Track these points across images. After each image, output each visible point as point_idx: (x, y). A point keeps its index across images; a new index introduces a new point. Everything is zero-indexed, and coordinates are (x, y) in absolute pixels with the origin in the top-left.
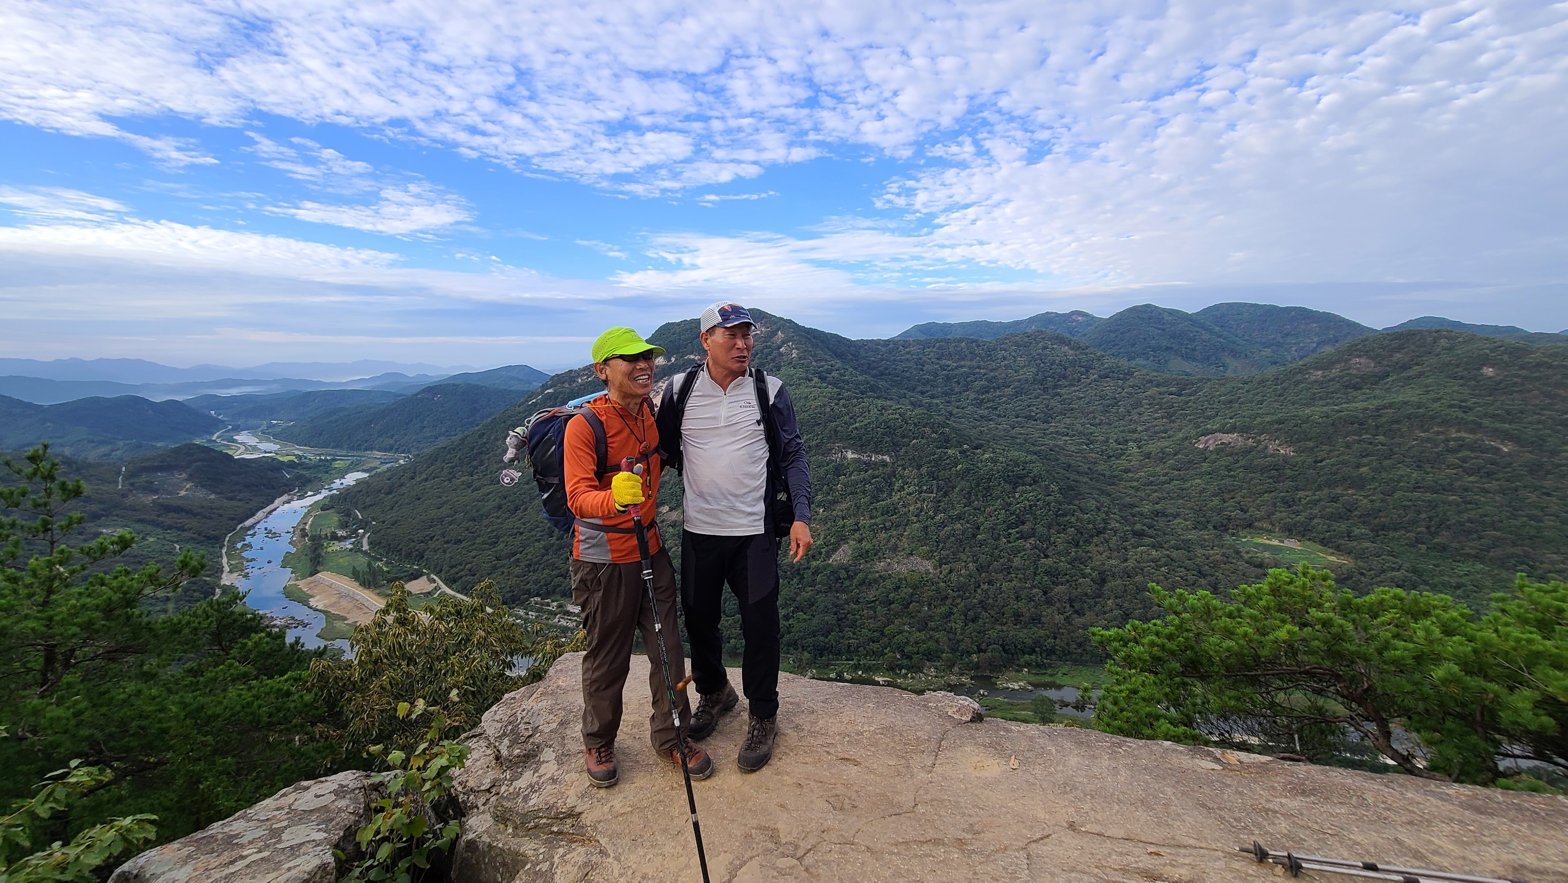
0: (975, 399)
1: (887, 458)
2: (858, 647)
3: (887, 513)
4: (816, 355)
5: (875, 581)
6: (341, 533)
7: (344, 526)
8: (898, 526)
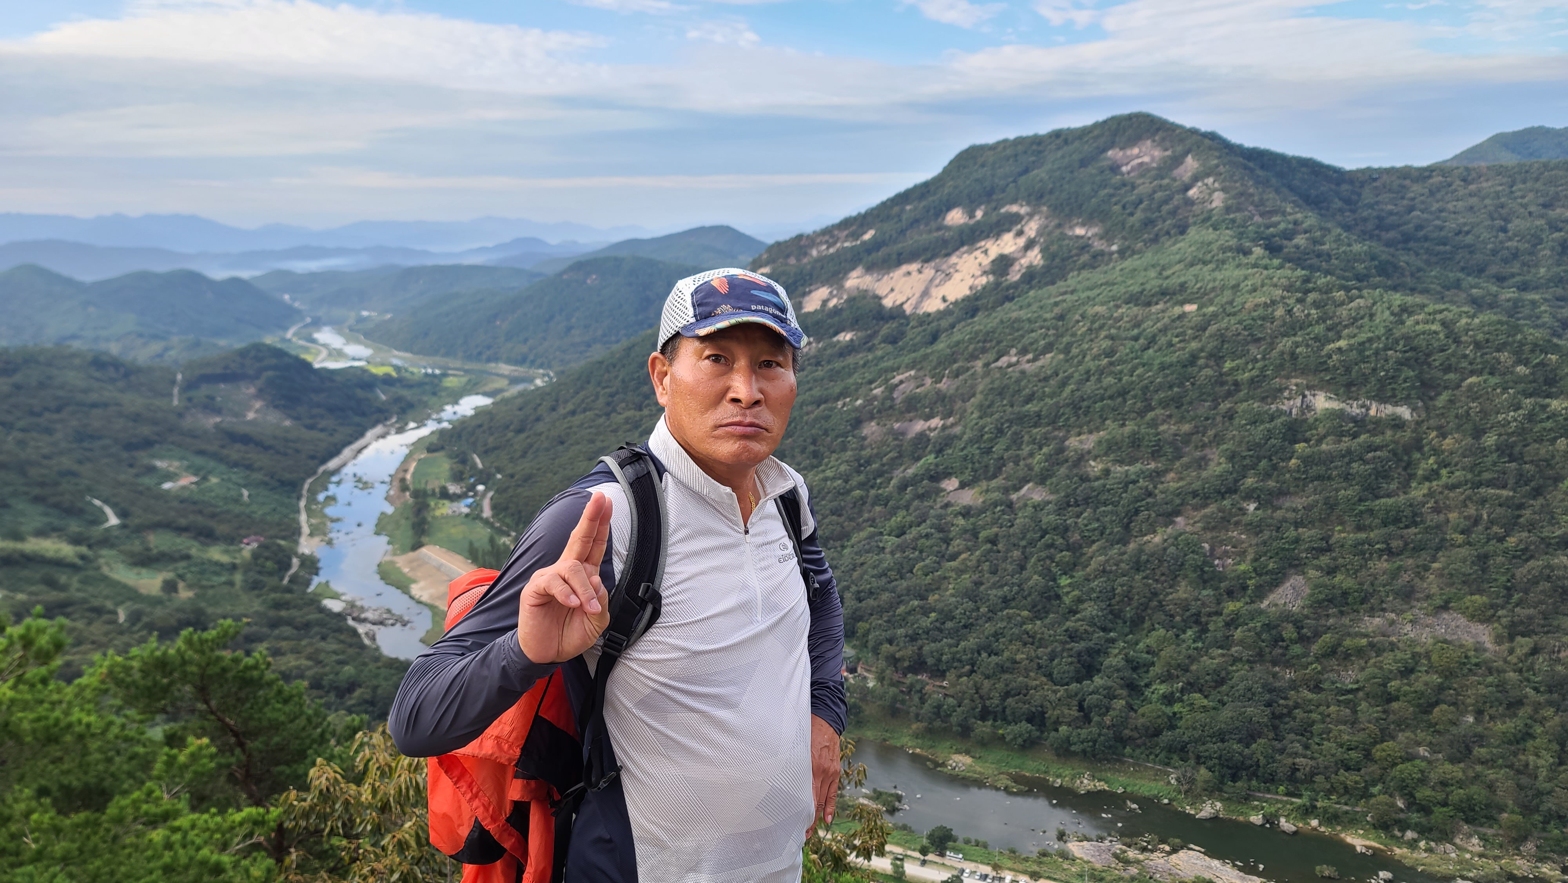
1: (1405, 412)
2: (1313, 774)
3: (1396, 521)
4: (1262, 202)
5: (1360, 652)
6: (453, 489)
7: (457, 477)
8: (1418, 549)
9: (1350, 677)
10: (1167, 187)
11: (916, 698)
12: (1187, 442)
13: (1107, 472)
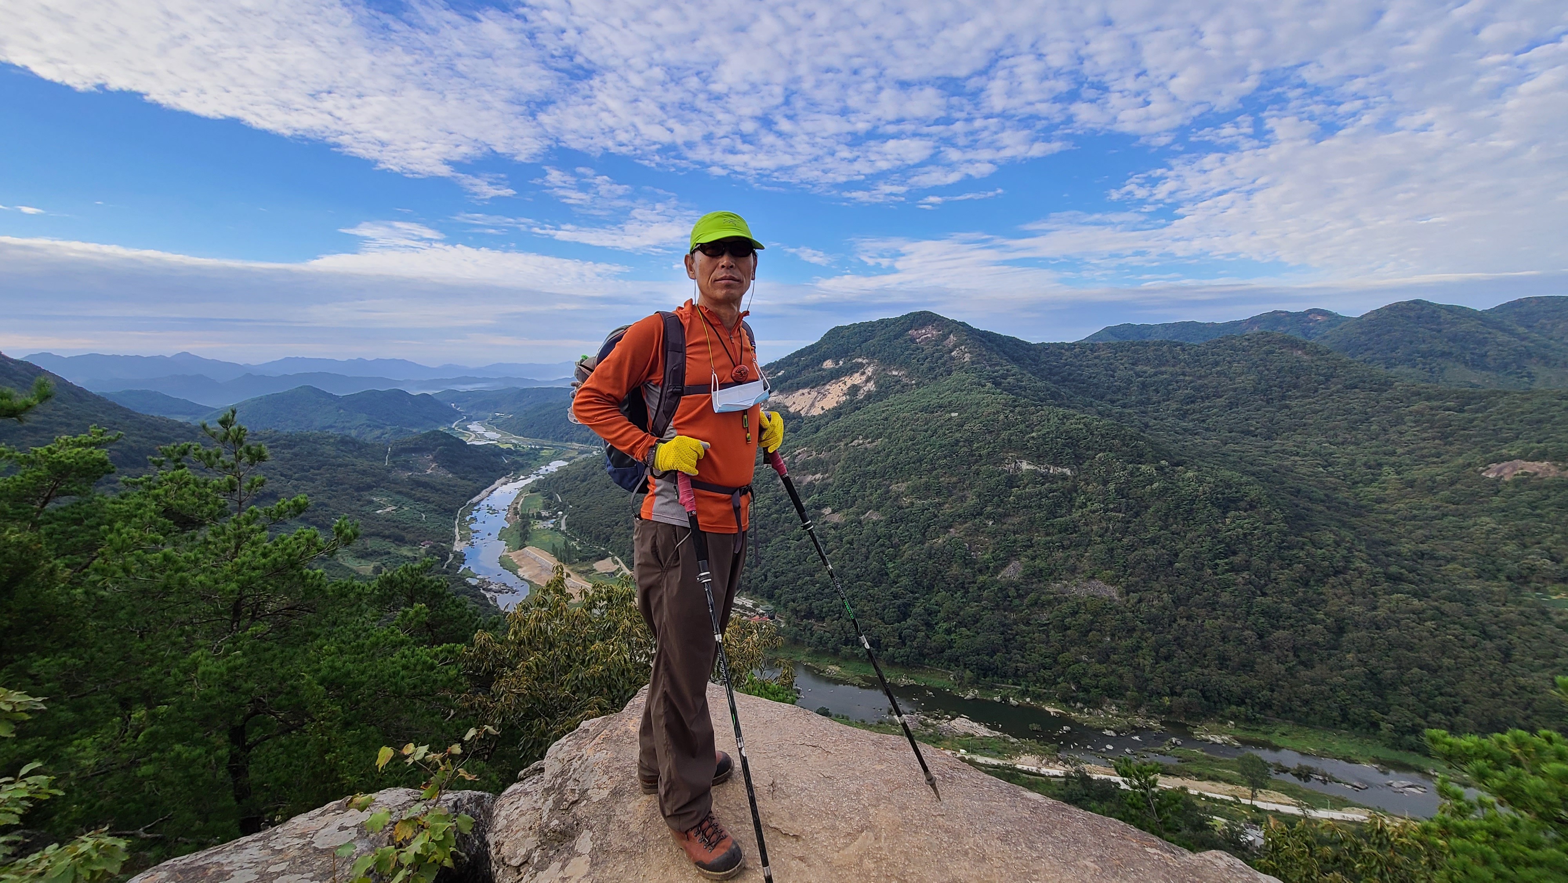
0: (1177, 410)
1: (1067, 471)
2: (1027, 672)
3: (1066, 530)
4: (990, 359)
5: (1049, 602)
6: (544, 513)
7: (547, 507)
8: (1077, 546)
9: (1045, 617)
10: (940, 350)
11: (808, 633)
12: (955, 488)
13: (912, 504)
